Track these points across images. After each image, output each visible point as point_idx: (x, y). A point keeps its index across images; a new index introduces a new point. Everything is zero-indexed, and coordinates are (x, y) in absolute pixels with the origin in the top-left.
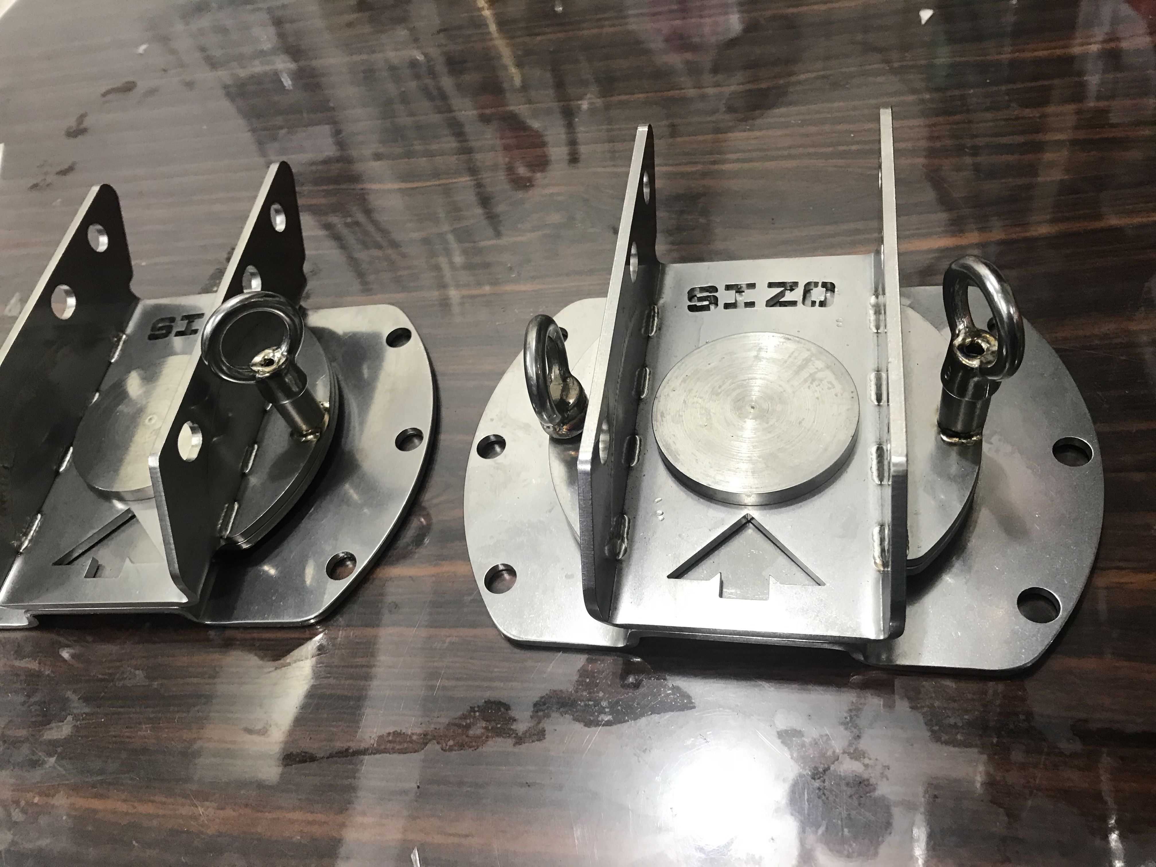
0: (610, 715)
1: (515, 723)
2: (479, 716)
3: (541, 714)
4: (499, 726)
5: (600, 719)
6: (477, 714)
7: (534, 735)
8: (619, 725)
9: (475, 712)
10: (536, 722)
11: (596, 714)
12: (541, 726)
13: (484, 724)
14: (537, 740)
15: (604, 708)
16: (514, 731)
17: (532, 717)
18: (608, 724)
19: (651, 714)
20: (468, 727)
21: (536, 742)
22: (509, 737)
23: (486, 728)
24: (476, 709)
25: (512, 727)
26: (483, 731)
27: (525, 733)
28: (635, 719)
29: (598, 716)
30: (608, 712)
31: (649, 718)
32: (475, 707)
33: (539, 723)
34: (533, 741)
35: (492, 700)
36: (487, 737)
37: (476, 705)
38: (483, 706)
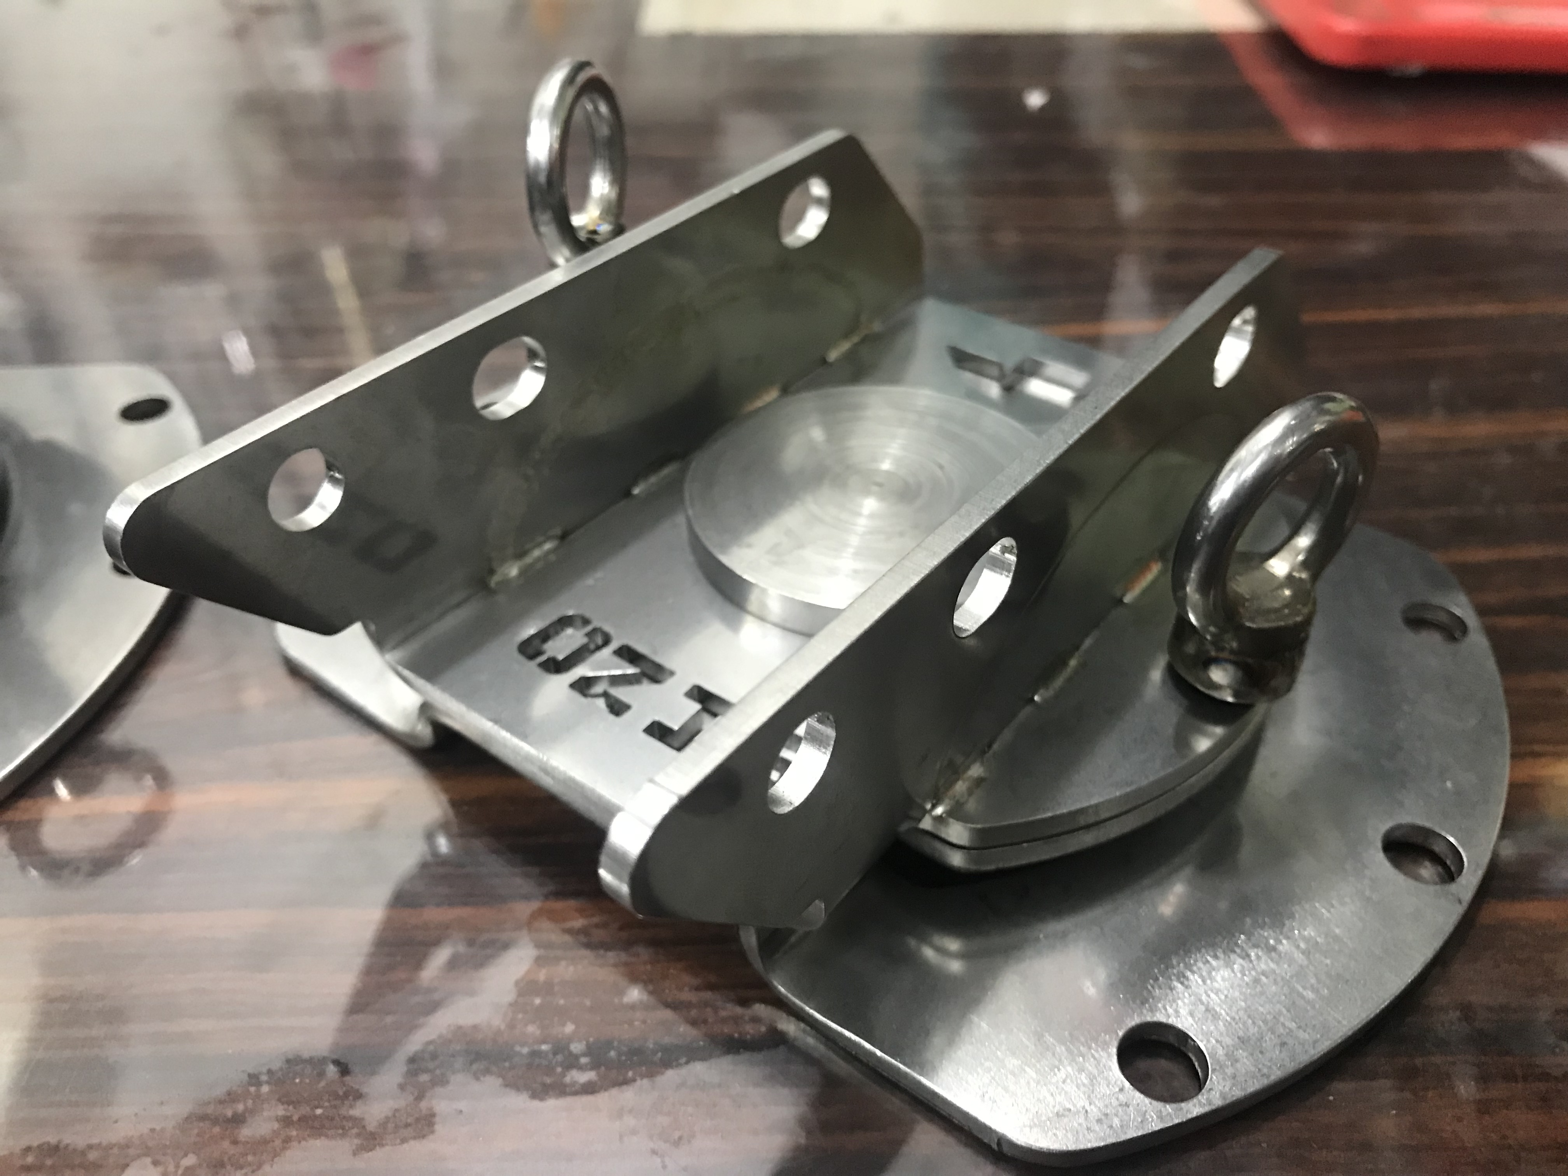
0: (592, 1069)
1: (359, 1103)
2: (271, 1092)
3: (424, 1078)
4: (319, 1111)
5: (568, 1079)
6: (265, 1089)
7: (407, 1125)
8: (614, 1091)
9: (259, 1084)
10: (411, 1098)
11: (559, 1070)
12: (424, 1105)
13: (281, 1111)
14: (415, 1138)
15: (577, 1057)
16: (358, 1122)
17: (402, 1087)
18: (589, 1089)
19: (687, 1063)
20: (238, 1120)
21: (412, 1142)
22: (343, 1136)
23: (286, 1121)
24: (264, 1078)
25: (352, 1112)
26: (276, 1126)
27: (384, 1124)
28: (651, 1075)
29: (564, 1075)
30: (586, 1065)
31: (684, 1071)
32: (260, 1073)
33: (420, 1097)
34: (404, 1141)
35: (306, 1055)
36: (287, 1140)
37: (264, 1070)
38: (281, 1069)
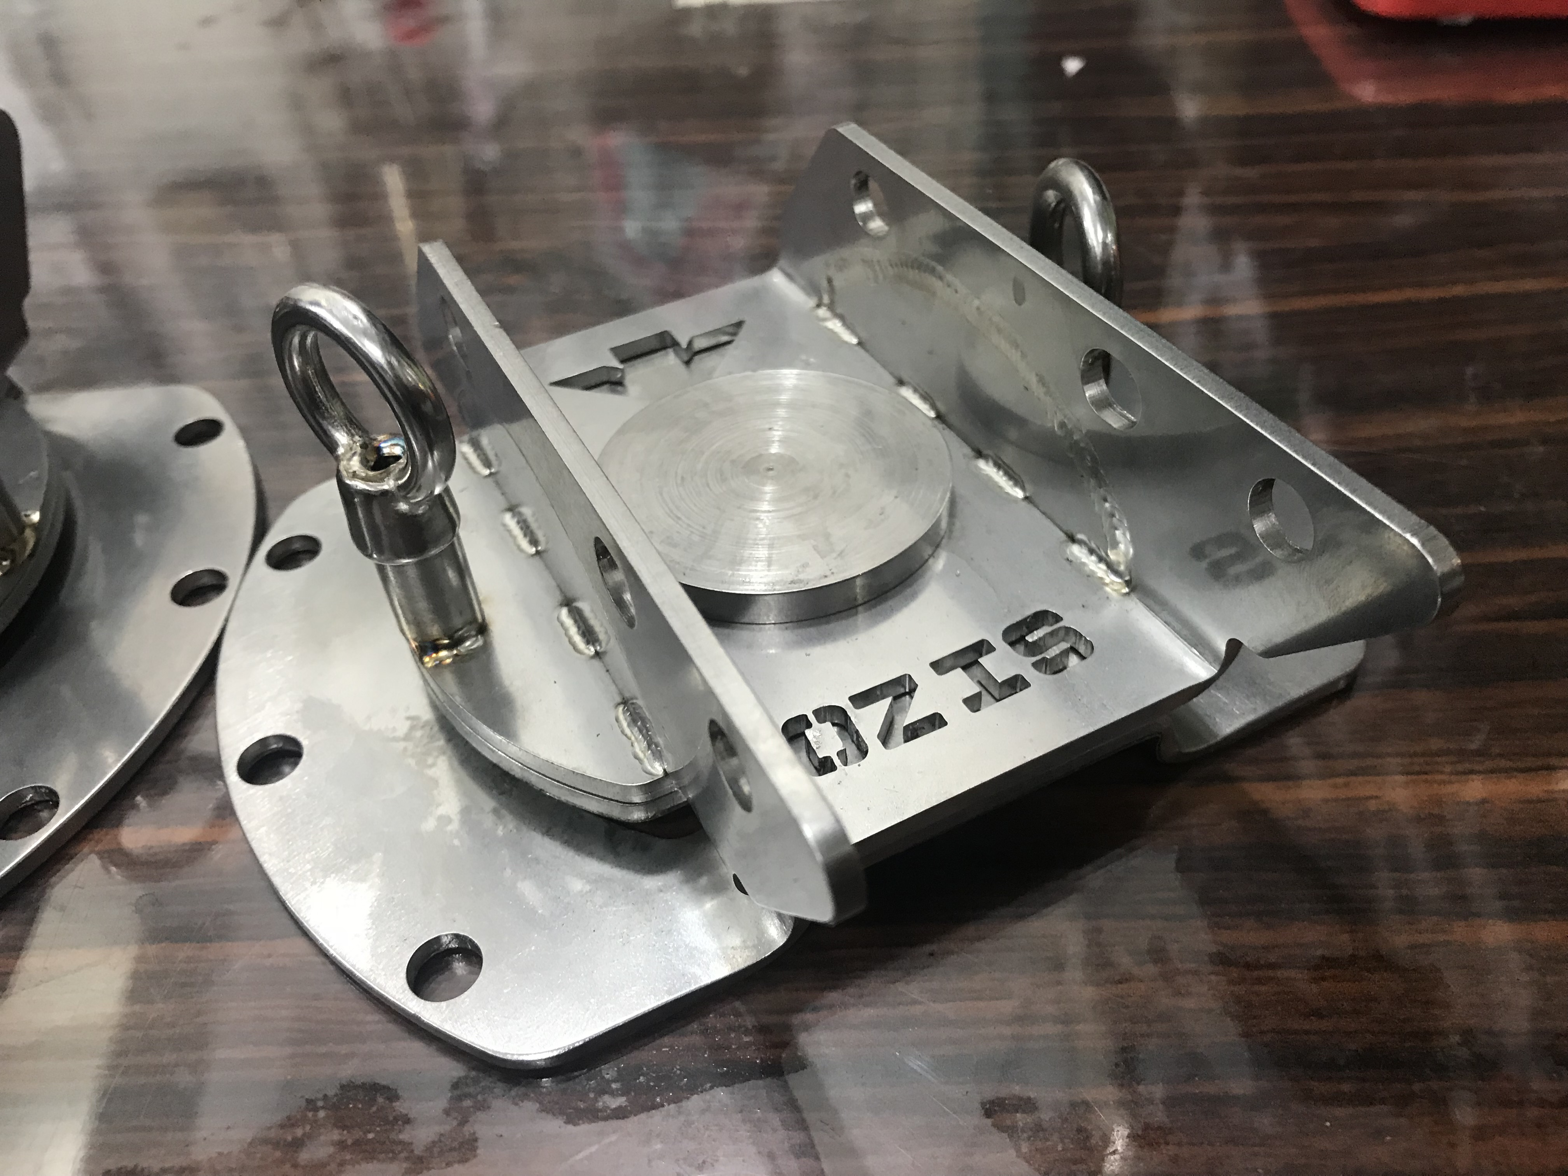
0: (622, 1095)
1: (407, 1127)
2: (327, 1117)
3: (467, 1103)
4: (371, 1136)
5: (600, 1104)
6: (322, 1114)
7: (452, 1150)
8: (643, 1116)
9: (316, 1110)
10: (455, 1123)
11: (592, 1095)
12: (467, 1129)
13: (336, 1135)
14: (459, 1162)
15: (609, 1082)
16: (407, 1145)
17: (447, 1112)
18: (620, 1114)
19: (712, 1088)
20: (297, 1144)
21: (456, 1166)
22: (392, 1160)
23: (341, 1145)
24: (320, 1104)
25: (401, 1137)
26: (331, 1150)
27: (429, 1148)
28: (676, 1100)
29: (596, 1100)
30: (617, 1090)
31: (707, 1096)
32: (317, 1099)
33: (463, 1122)
34: (448, 1164)
35: (359, 1082)
36: (342, 1164)
37: (320, 1096)
38: (336, 1095)
